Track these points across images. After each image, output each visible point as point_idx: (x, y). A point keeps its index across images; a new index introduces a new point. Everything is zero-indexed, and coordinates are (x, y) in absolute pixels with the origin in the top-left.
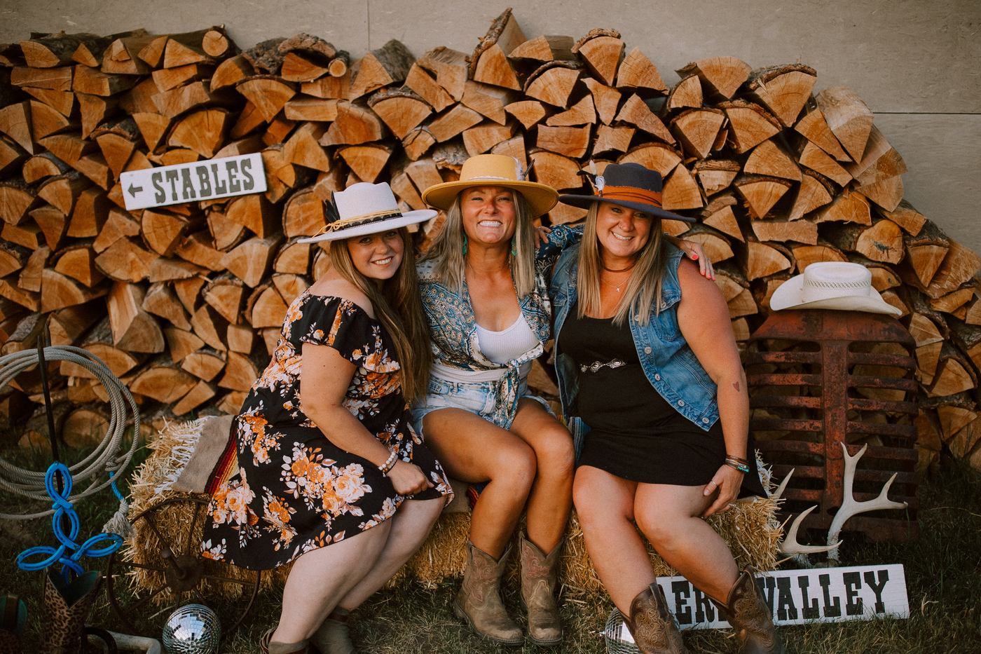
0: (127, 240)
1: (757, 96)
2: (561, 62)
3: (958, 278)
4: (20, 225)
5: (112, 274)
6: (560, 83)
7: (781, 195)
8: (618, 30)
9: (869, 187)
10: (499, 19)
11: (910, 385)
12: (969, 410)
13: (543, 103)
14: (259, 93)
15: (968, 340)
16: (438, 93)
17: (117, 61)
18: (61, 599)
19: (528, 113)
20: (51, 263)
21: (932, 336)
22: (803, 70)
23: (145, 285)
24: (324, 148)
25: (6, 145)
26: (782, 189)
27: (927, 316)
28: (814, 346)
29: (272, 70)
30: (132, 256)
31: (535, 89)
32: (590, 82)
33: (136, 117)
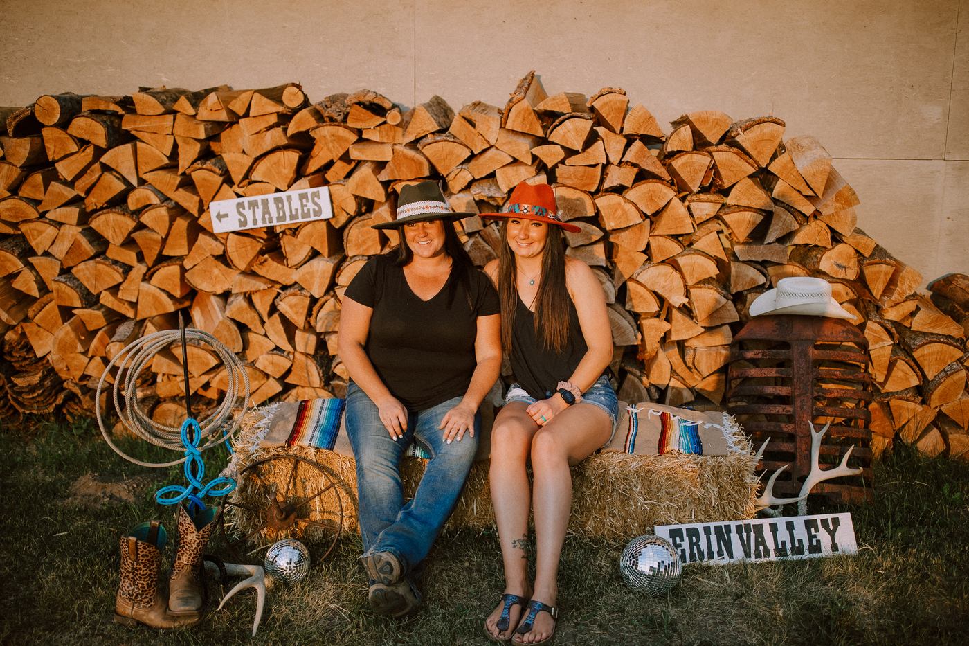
0: (213, 259)
1: (737, 142)
2: (578, 114)
3: (904, 292)
4: (123, 245)
5: (199, 287)
6: (576, 131)
7: (758, 222)
8: (625, 89)
9: (829, 216)
10: (526, 79)
11: (864, 377)
12: (916, 403)
13: (562, 147)
14: (328, 137)
15: (914, 344)
16: (476, 138)
17: (211, 110)
18: (193, 525)
19: (550, 155)
20: (147, 277)
21: (883, 340)
22: (774, 122)
23: (226, 296)
24: (381, 182)
25: (115, 179)
26: (760, 218)
27: (878, 323)
28: (785, 345)
29: (339, 118)
30: (216, 271)
31: (558, 135)
32: (601, 130)
33: (224, 156)
